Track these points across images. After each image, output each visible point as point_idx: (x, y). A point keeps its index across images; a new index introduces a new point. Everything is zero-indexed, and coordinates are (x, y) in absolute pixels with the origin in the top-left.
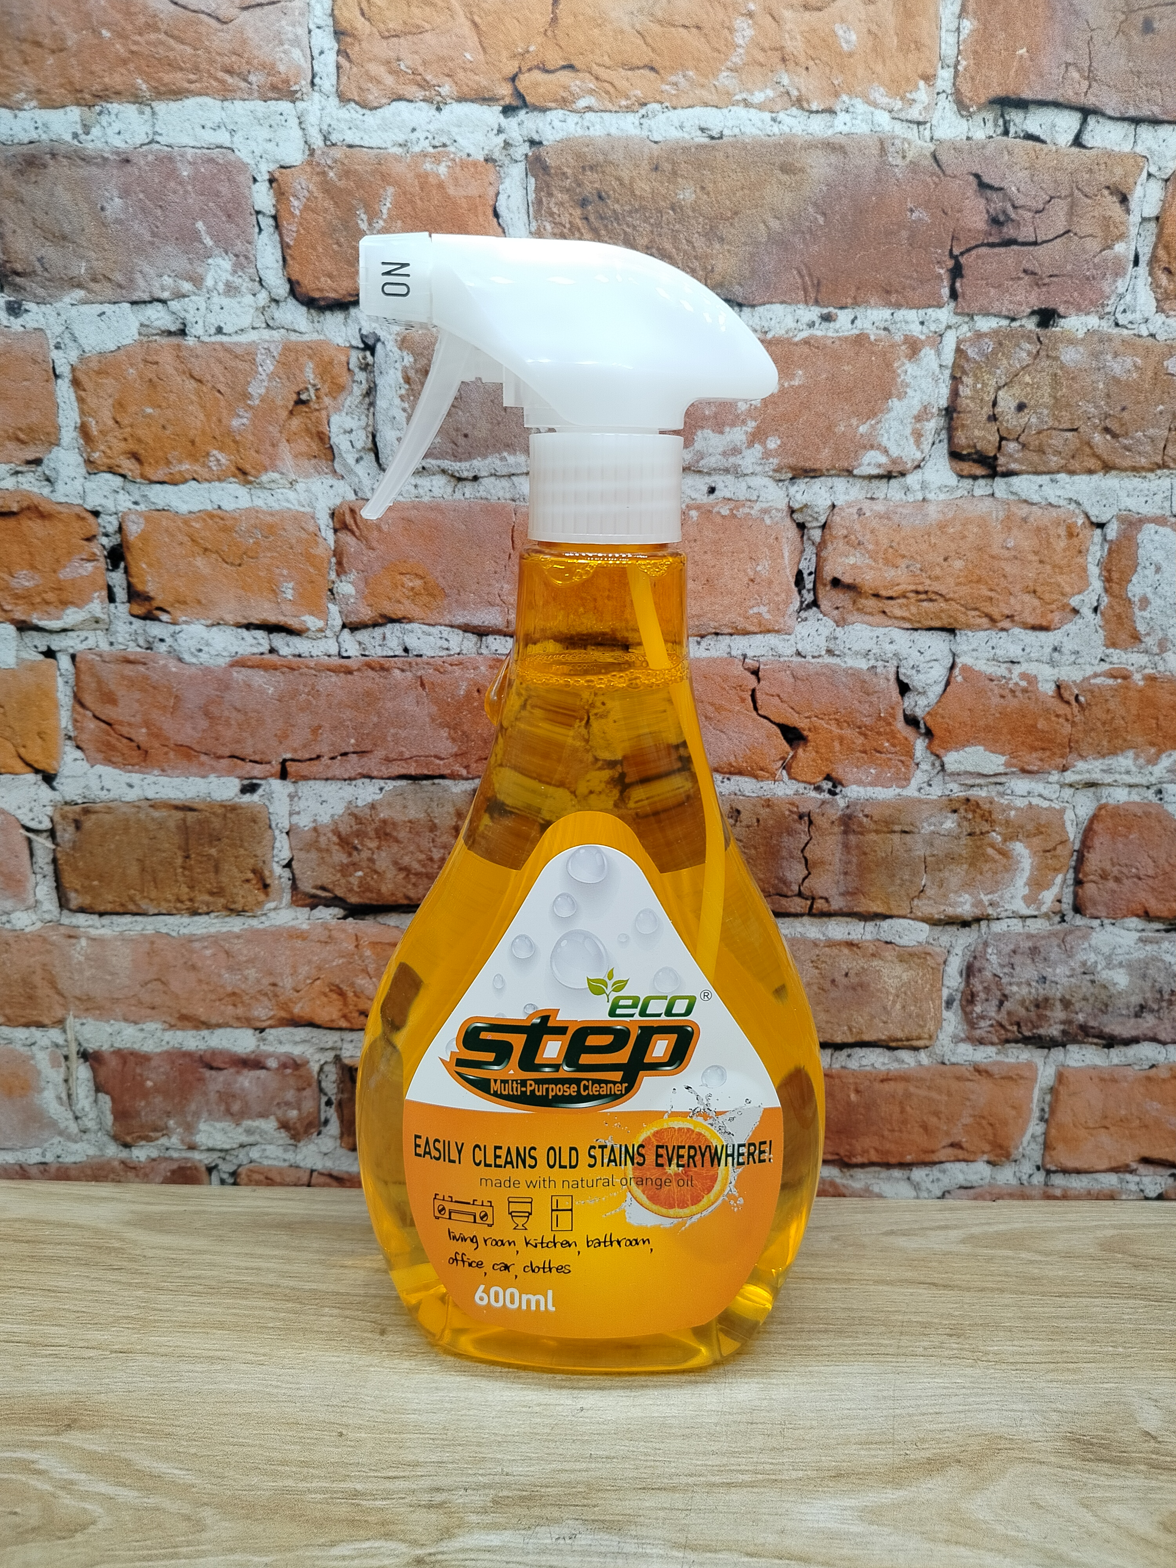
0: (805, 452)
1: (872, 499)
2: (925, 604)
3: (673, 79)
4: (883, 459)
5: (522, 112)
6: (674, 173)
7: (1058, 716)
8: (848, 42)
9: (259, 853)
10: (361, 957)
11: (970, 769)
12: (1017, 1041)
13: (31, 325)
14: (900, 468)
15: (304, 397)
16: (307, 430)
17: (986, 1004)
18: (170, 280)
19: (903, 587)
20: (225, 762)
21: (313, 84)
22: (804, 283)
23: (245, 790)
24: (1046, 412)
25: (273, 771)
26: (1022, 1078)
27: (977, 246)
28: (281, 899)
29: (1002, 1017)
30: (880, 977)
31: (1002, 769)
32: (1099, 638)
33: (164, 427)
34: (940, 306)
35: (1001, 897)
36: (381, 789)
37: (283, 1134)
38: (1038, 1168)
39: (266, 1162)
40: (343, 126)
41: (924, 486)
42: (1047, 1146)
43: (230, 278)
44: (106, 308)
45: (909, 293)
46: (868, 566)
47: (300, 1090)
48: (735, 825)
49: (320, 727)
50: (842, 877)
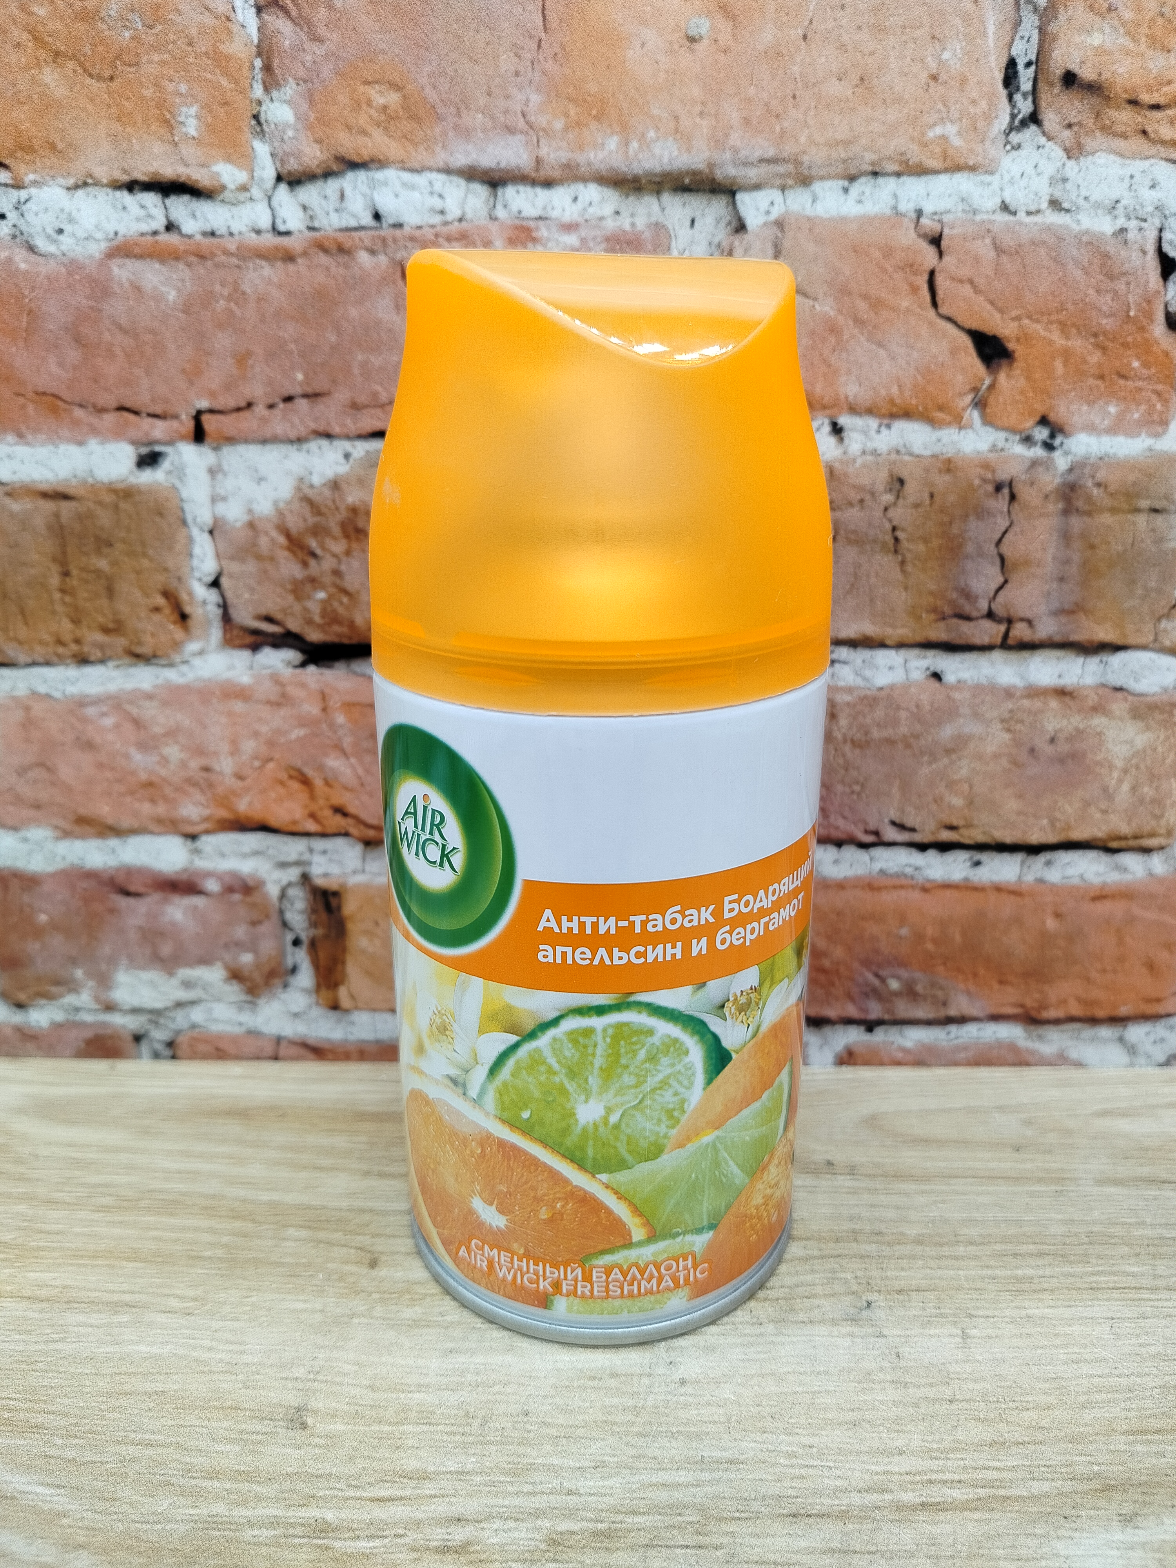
9: (170, 564)
10: (332, 725)
20: (110, 418)
23: (143, 462)
25: (183, 430)
28: (208, 637)
30: (1101, 743)
36: (347, 456)
37: (235, 986)
39: (215, 1028)
46: (1123, 49)
47: (254, 923)
48: (895, 504)
49: (249, 354)
50: (1055, 586)
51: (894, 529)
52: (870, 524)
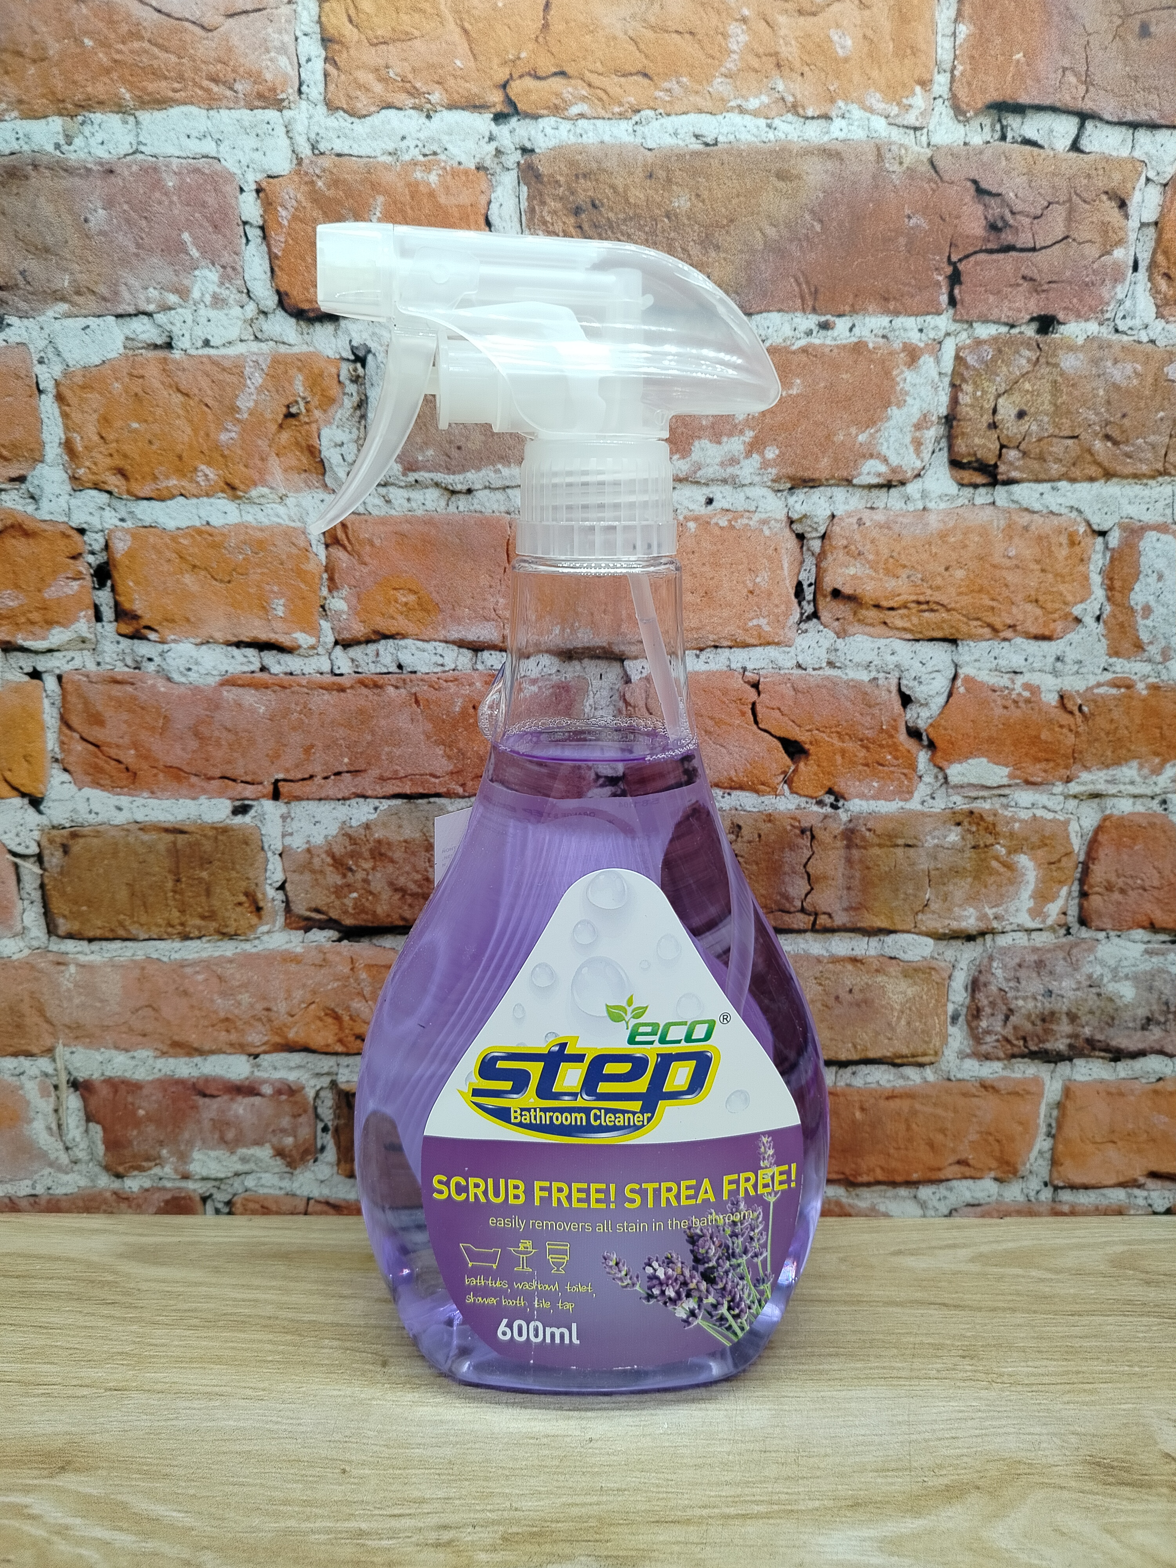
0: (804, 462)
1: (872, 508)
2: (926, 614)
3: (667, 85)
4: (883, 469)
5: (514, 121)
6: (669, 180)
7: (1061, 726)
8: (843, 47)
9: (251, 875)
10: (356, 980)
11: (974, 781)
12: (1023, 1056)
13: (14, 339)
14: (900, 477)
15: (293, 410)
16: (297, 444)
17: (991, 1019)
18: (156, 293)
19: (904, 597)
20: (216, 783)
21: (300, 92)
22: (801, 290)
23: (237, 811)
24: (1046, 419)
25: (265, 791)
26: (1028, 1093)
27: (975, 253)
28: (274, 922)
29: (1008, 1032)
30: (884, 993)
31: (1005, 781)
32: (1102, 647)
33: (150, 442)
34: (939, 314)
35: (1006, 911)
36: (376, 809)
37: (279, 1161)
38: (1046, 1184)
39: (262, 1191)
40: (332, 134)
41: (924, 495)
42: (1054, 1162)
43: (218, 290)
44: (91, 321)
45: (908, 301)
46: (868, 576)
47: (295, 1116)
48: (736, 840)
49: (312, 746)
50: (845, 893)
51: (737, 856)
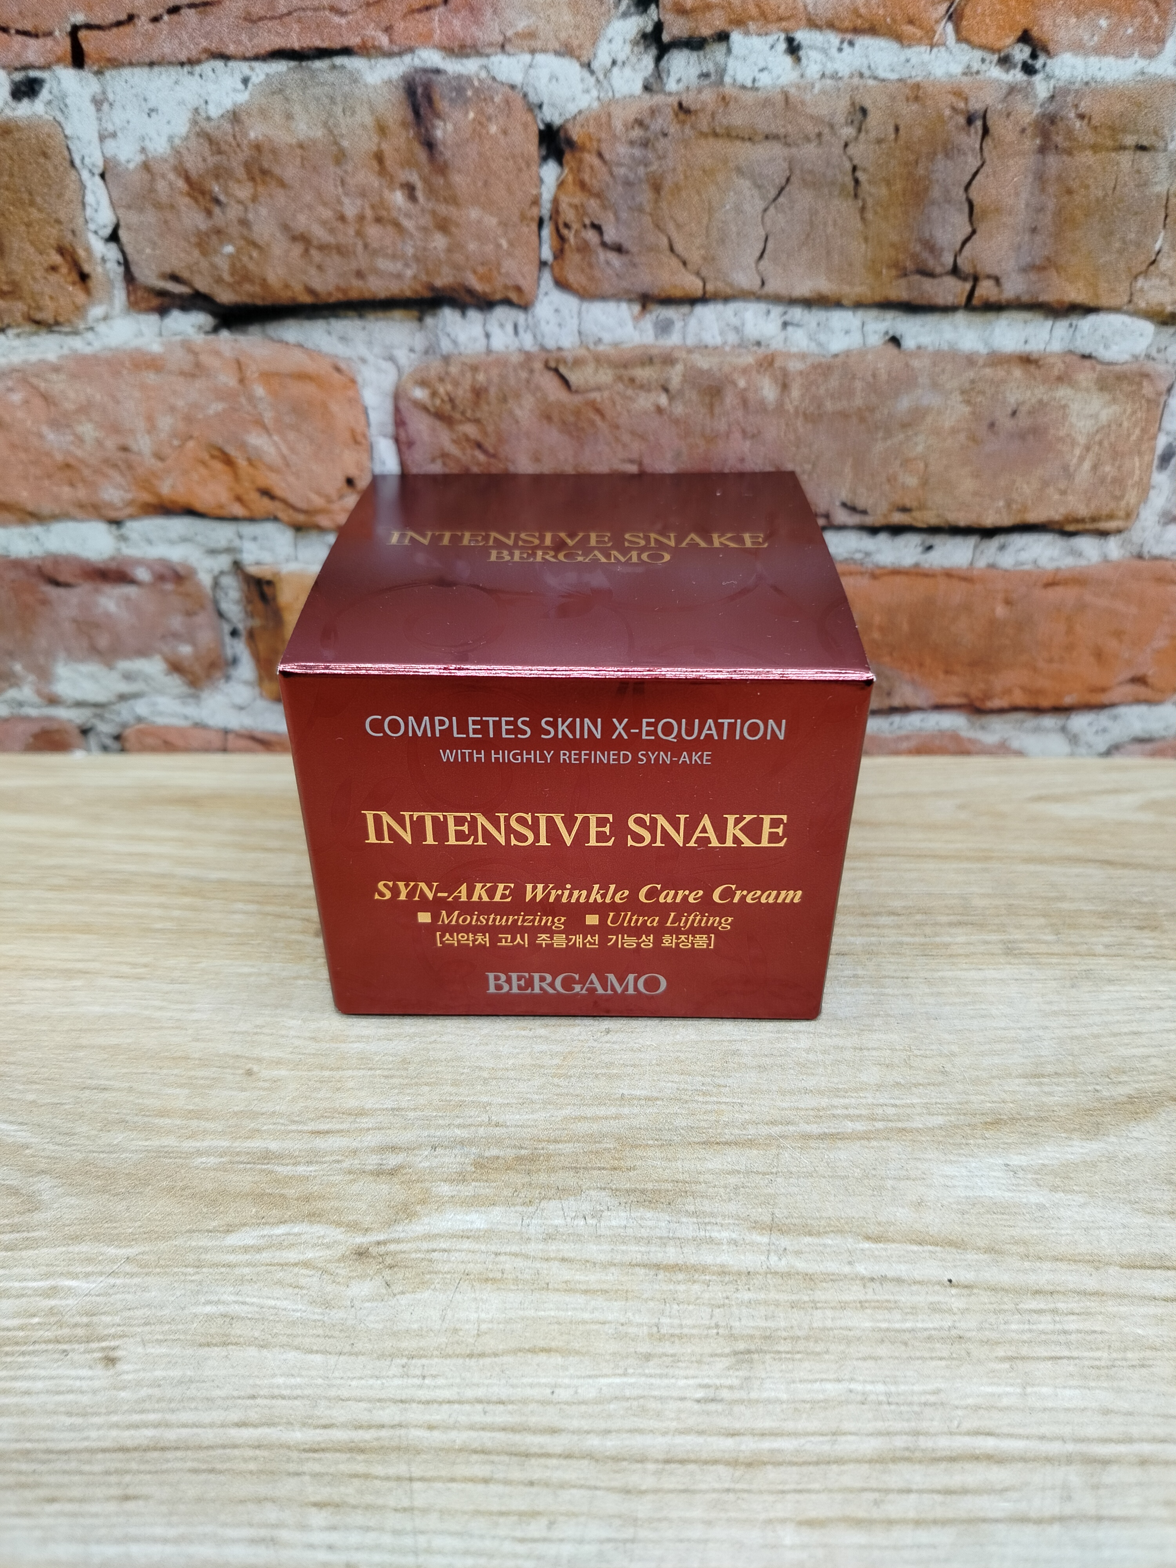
9: (62, 215)
10: (251, 398)
23: (19, 92)
25: (59, 50)
28: (111, 299)
30: (1065, 417)
36: (245, 81)
37: (176, 679)
39: (160, 721)
47: (189, 614)
48: (856, 138)
50: (1026, 238)
51: (854, 169)
52: (828, 163)
